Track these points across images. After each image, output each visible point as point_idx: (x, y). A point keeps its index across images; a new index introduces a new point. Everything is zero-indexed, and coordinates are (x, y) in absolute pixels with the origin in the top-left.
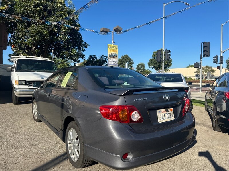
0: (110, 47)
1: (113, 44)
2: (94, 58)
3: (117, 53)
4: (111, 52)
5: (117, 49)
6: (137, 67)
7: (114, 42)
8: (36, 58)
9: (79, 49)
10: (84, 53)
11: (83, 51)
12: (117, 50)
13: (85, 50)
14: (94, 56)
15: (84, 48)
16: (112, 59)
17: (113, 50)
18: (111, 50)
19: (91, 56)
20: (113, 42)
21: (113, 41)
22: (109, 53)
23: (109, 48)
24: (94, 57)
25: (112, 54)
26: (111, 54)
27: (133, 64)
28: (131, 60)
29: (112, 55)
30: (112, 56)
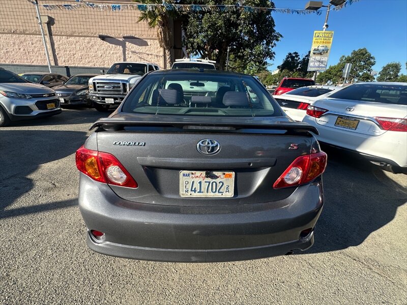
0: (318, 36)
1: (324, 30)
2: (294, 57)
3: (329, 46)
4: (318, 44)
5: (332, 39)
6: (383, 71)
7: (327, 26)
8: (201, 61)
9: (268, 44)
10: (273, 50)
11: (272, 47)
12: (331, 41)
13: (275, 44)
14: (296, 53)
15: (274, 42)
16: (318, 57)
17: (322, 41)
18: (319, 41)
19: (290, 54)
20: (324, 26)
21: (326, 24)
22: (314, 46)
23: (314, 38)
24: (294, 55)
25: (319, 48)
26: (316, 48)
27: (373, 64)
28: (372, 58)
29: (318, 50)
30: (318, 52)
